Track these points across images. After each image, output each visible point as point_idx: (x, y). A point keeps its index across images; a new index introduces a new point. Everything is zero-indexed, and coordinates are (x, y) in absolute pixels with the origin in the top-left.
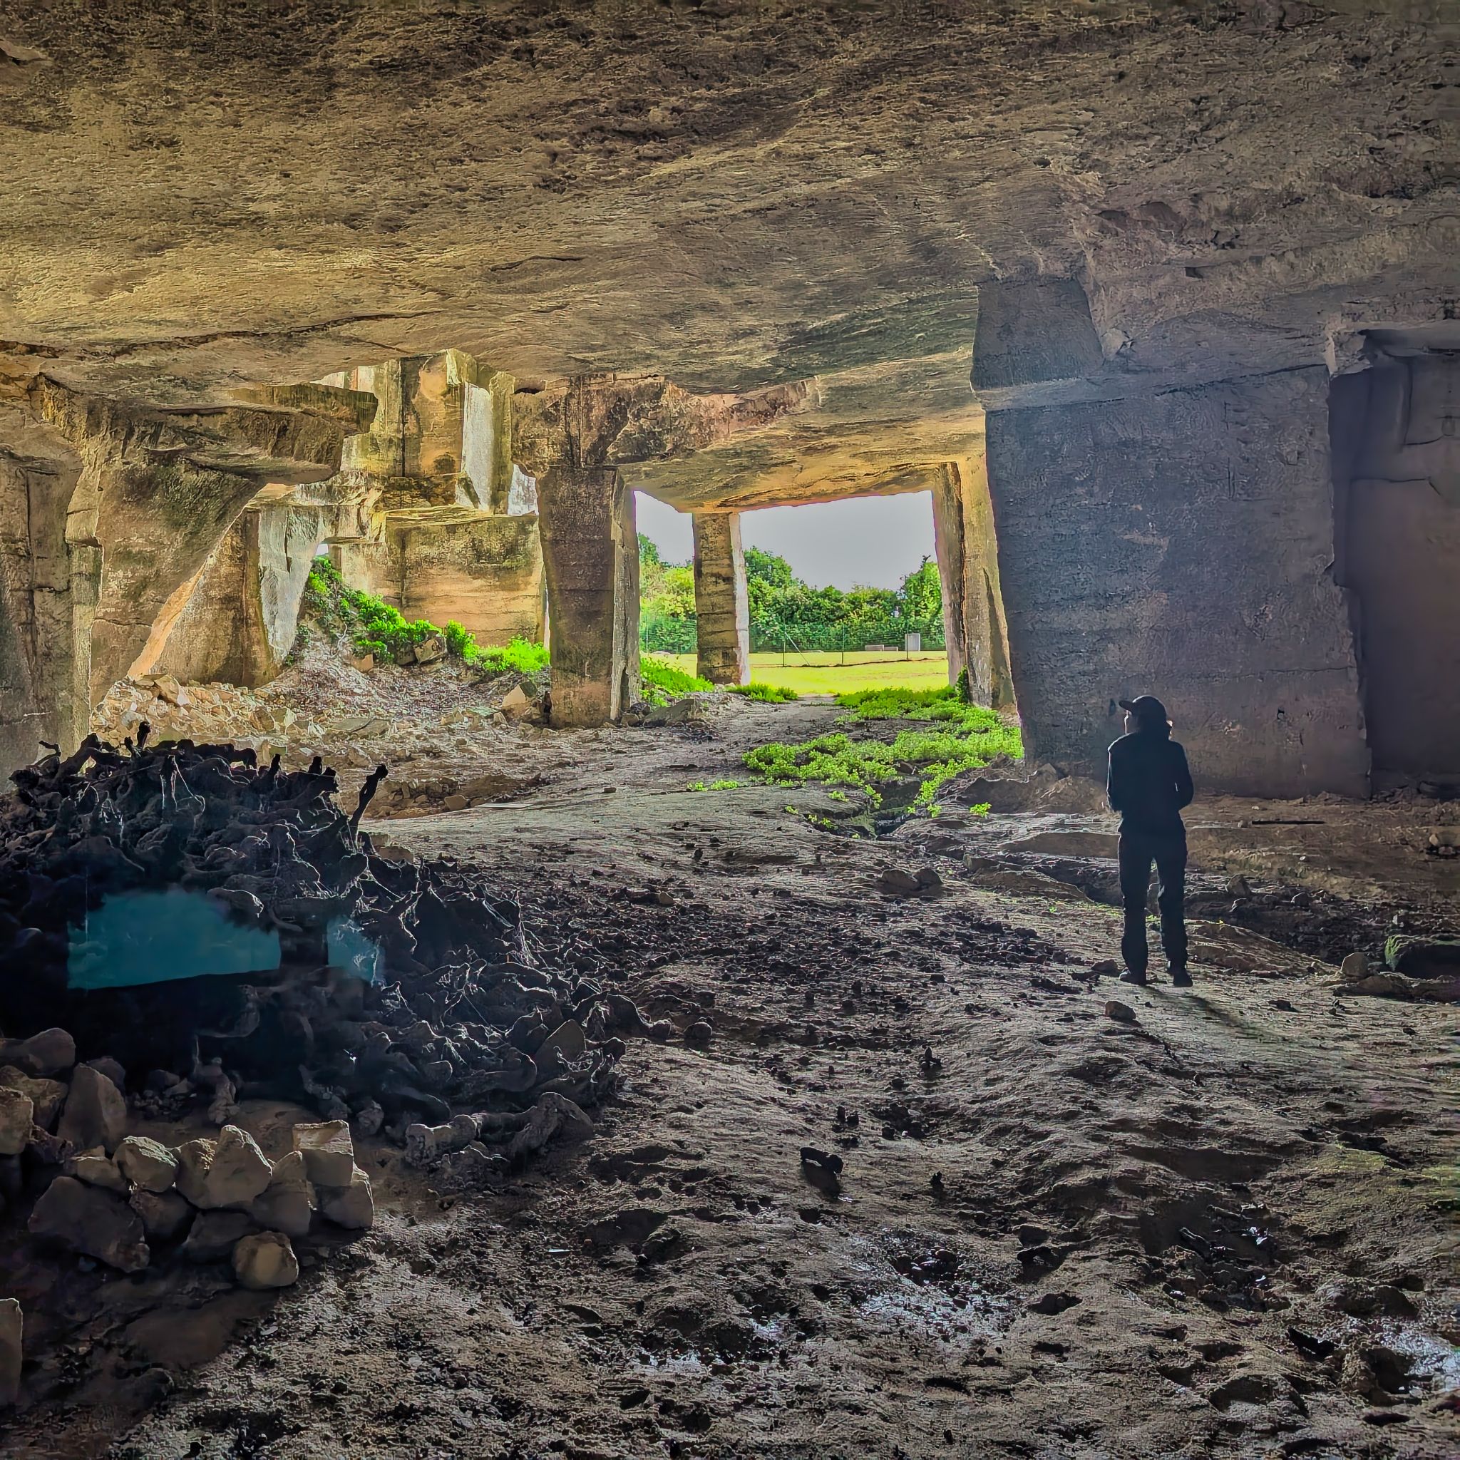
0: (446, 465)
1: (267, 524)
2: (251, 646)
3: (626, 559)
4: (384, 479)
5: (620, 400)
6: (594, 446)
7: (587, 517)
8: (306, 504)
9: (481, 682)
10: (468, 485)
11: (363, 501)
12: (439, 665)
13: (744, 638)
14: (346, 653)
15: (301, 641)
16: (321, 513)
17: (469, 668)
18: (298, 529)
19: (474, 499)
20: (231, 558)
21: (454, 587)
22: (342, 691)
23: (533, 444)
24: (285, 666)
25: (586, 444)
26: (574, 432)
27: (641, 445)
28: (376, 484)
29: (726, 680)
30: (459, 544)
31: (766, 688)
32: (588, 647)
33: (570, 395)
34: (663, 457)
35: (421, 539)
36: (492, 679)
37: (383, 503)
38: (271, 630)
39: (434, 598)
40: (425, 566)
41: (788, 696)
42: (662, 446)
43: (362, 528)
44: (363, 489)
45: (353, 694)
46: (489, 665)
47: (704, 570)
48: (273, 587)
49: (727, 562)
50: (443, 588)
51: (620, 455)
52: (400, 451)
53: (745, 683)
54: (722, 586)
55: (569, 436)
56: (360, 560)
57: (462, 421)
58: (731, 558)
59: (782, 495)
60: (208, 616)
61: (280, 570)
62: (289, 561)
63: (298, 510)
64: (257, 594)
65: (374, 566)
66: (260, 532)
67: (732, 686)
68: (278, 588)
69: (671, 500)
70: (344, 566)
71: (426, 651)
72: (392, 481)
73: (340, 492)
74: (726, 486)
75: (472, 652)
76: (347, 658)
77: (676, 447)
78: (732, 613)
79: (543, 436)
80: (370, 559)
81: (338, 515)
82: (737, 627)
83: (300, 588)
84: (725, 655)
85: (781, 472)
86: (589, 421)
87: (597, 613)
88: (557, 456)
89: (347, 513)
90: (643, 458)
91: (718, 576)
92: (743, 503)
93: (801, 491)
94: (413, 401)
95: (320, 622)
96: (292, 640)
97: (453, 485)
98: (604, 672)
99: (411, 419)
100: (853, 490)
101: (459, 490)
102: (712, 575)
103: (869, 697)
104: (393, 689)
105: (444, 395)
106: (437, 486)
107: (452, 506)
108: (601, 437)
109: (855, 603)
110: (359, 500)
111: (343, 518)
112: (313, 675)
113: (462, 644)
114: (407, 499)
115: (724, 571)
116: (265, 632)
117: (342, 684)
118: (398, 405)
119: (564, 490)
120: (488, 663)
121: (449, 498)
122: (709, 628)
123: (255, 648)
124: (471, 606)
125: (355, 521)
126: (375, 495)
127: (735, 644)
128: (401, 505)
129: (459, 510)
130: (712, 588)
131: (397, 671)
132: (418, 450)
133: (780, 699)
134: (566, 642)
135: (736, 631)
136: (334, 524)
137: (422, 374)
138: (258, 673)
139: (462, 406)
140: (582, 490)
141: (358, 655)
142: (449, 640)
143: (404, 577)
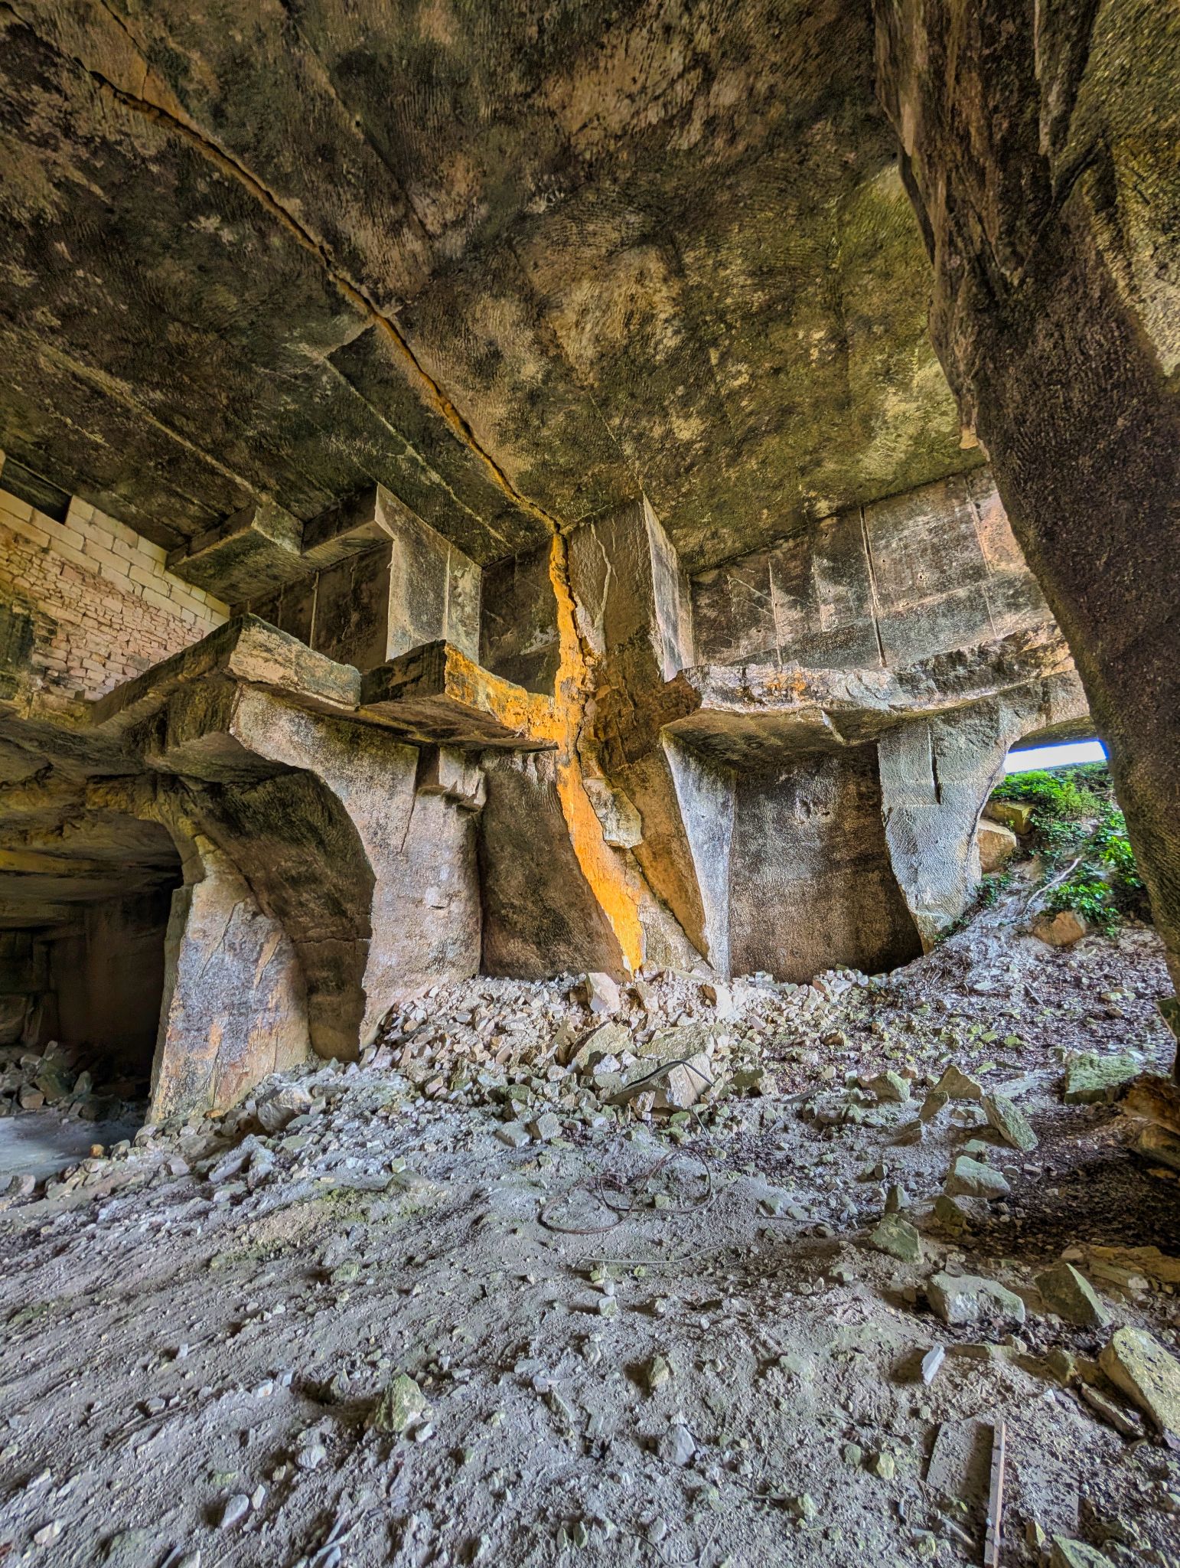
1: (894, 753)
8: (951, 705)
14: (1038, 911)
15: (983, 900)
16: (1002, 705)
18: (957, 741)
24: (940, 940)
38: (910, 892)
48: (908, 830)
61: (921, 805)
62: (939, 790)
63: (949, 717)
76: (1035, 921)
96: (963, 899)
111: (1058, 694)
116: (903, 895)
141: (1052, 913)
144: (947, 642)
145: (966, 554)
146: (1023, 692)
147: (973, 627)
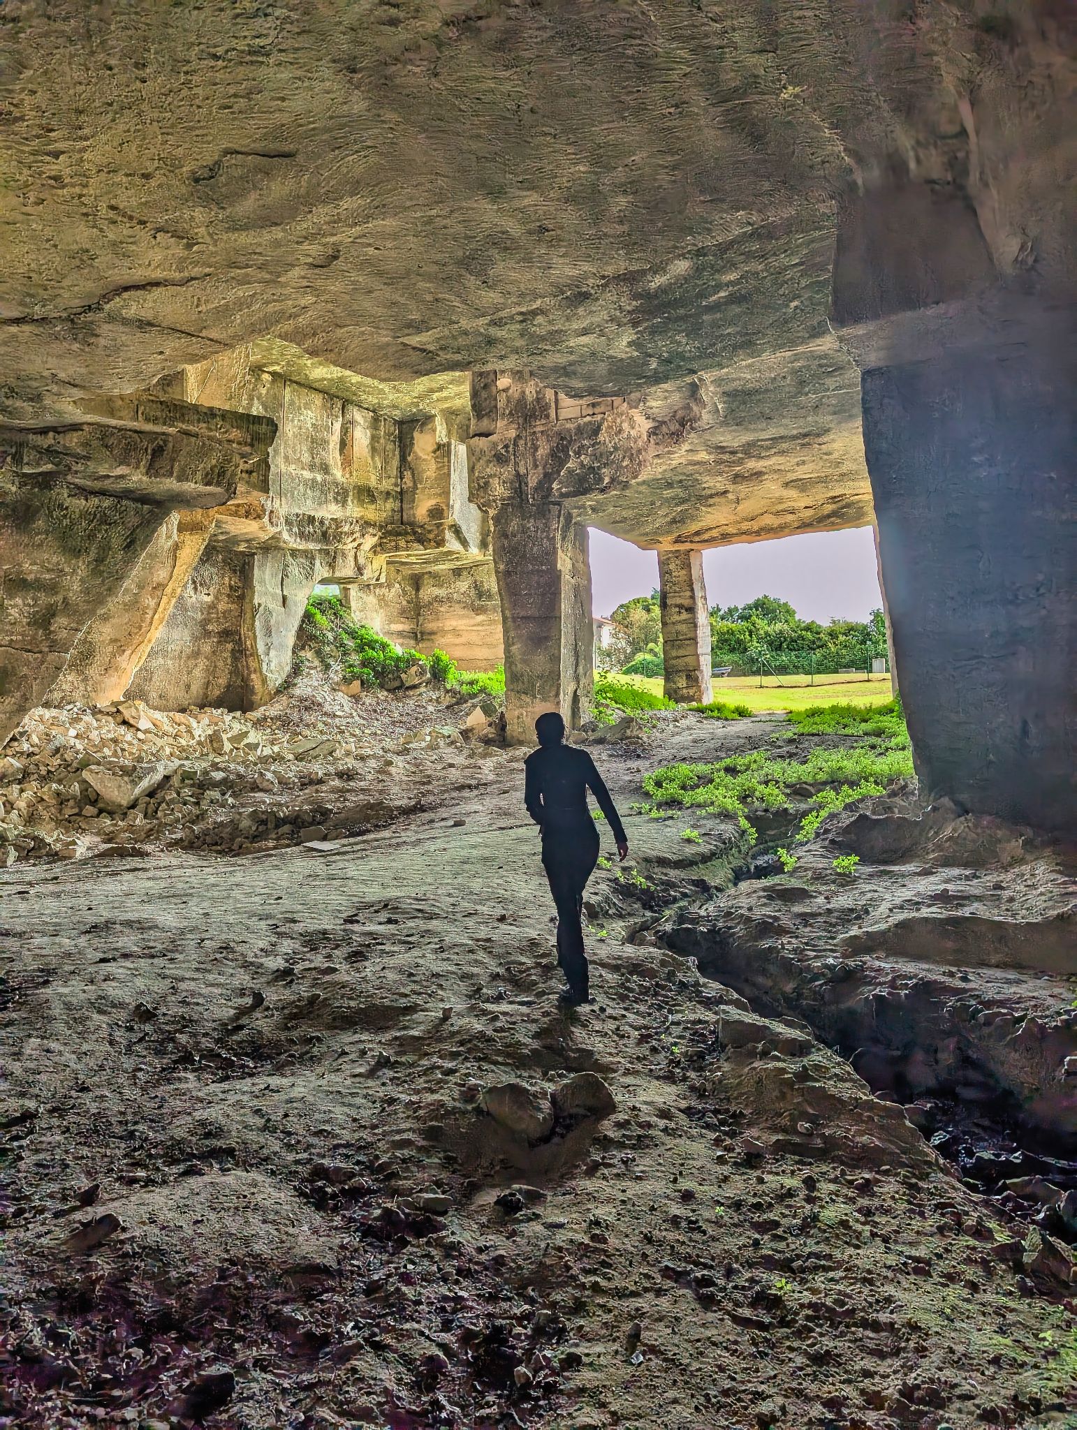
0: (437, 513)
1: (262, 565)
2: (249, 675)
3: (577, 590)
4: (381, 527)
5: (562, 439)
6: (540, 482)
7: (535, 549)
8: (301, 547)
9: (457, 703)
10: (457, 531)
11: (359, 545)
12: (423, 689)
13: (706, 661)
14: (336, 679)
15: (296, 670)
17: (448, 691)
18: (294, 570)
19: (464, 543)
20: (229, 596)
21: (460, 622)
22: (325, 714)
23: (487, 483)
24: (278, 692)
25: (533, 481)
26: (522, 471)
27: (582, 479)
28: (371, 530)
29: (689, 699)
30: (463, 585)
31: (724, 705)
32: (538, 670)
33: (518, 437)
34: (602, 491)
35: (431, 581)
36: (466, 702)
37: (378, 548)
39: (443, 632)
40: (435, 604)
41: (742, 713)
42: (601, 480)
43: (360, 570)
44: (358, 535)
45: (335, 716)
46: (465, 689)
47: (669, 602)
48: (267, 621)
49: (688, 594)
50: (451, 623)
51: (564, 490)
52: (398, 504)
53: (708, 700)
54: (685, 616)
55: (518, 475)
56: (371, 600)
57: (449, 475)
58: (692, 590)
59: (731, 530)
60: (207, 648)
61: (275, 606)
62: (284, 599)
63: (294, 553)
64: (252, 627)
65: (386, 605)
66: (256, 571)
67: (694, 704)
68: (272, 622)
69: (627, 537)
70: (353, 604)
71: (411, 677)
72: (389, 527)
73: (335, 537)
74: (674, 521)
75: (452, 679)
76: (337, 684)
77: (613, 480)
78: (694, 640)
79: (495, 475)
80: (382, 600)
81: (334, 557)
82: (700, 651)
83: (295, 623)
84: (688, 677)
85: (719, 504)
86: (535, 461)
87: (547, 638)
88: (507, 494)
89: (344, 555)
90: (585, 492)
91: (680, 606)
92: (697, 539)
93: (745, 526)
94: (409, 459)
95: (318, 653)
96: (288, 669)
97: (443, 531)
98: (553, 693)
99: (408, 474)
100: (796, 524)
101: (449, 535)
102: (676, 606)
103: (814, 713)
104: (375, 711)
105: (434, 452)
106: (430, 532)
107: (445, 549)
108: (546, 475)
109: (833, 635)
110: (355, 544)
111: (339, 560)
112: (302, 700)
113: (445, 671)
114: (402, 543)
115: (686, 602)
116: (260, 662)
117: (327, 708)
118: (395, 462)
119: (514, 525)
120: (464, 687)
121: (440, 543)
122: (674, 654)
123: (253, 676)
124: (474, 638)
125: (353, 563)
126: (369, 541)
127: (697, 668)
128: (397, 548)
129: (450, 553)
130: (676, 618)
131: (382, 694)
132: (414, 501)
133: (736, 716)
134: (519, 666)
135: (698, 656)
136: (332, 566)
137: (416, 434)
138: (256, 698)
139: (449, 461)
140: (530, 524)
141: (346, 681)
142: (432, 667)
143: (419, 614)
144: (309, 507)
145: (323, 453)
146: (327, 552)
147: (320, 504)
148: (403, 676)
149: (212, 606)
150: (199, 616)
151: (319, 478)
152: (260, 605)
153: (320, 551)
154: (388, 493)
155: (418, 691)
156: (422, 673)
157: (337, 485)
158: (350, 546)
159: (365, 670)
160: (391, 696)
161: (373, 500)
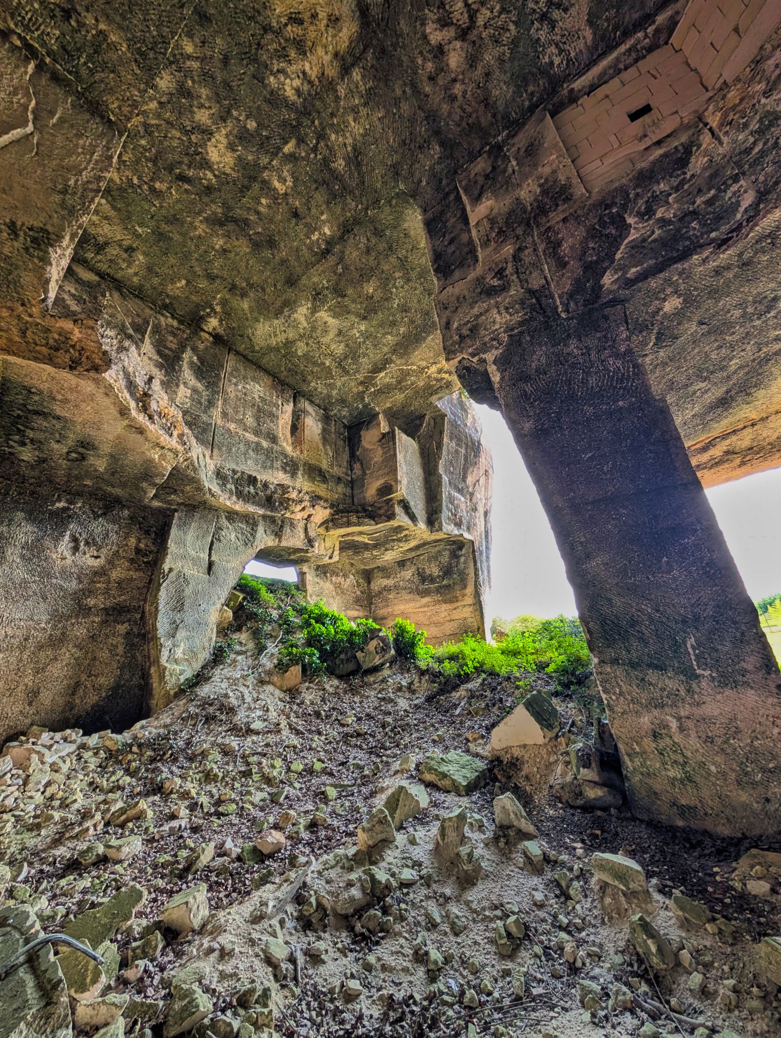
0: (387, 489)
4: (333, 504)
5: (607, 208)
8: (238, 508)
9: (442, 692)
10: (405, 506)
11: (310, 516)
12: (386, 672)
14: (268, 667)
16: (261, 523)
17: (422, 673)
18: (229, 534)
19: (413, 518)
20: (132, 561)
21: (407, 606)
24: (181, 692)
25: (561, 288)
27: (670, 241)
28: (322, 504)
30: (408, 573)
35: (380, 574)
36: (455, 687)
37: (329, 524)
38: (168, 643)
40: (385, 593)
43: (311, 543)
44: (307, 503)
46: (449, 667)
48: (180, 591)
50: (400, 608)
51: (628, 276)
52: (349, 490)
55: (531, 291)
56: (327, 586)
57: (395, 455)
61: (195, 573)
62: (211, 565)
63: (232, 516)
65: (342, 593)
68: (188, 591)
70: (309, 588)
71: (370, 656)
72: (341, 507)
73: (281, 504)
75: (425, 654)
76: (269, 673)
79: (489, 310)
80: (338, 587)
81: (282, 527)
83: (222, 595)
88: (518, 319)
89: (292, 525)
94: (358, 453)
95: (255, 634)
96: (205, 656)
97: (393, 506)
99: (357, 466)
101: (398, 510)
105: (380, 441)
106: (380, 508)
107: (395, 524)
110: (305, 514)
111: (287, 530)
112: (205, 704)
113: (413, 645)
114: (354, 520)
116: (158, 648)
118: (346, 456)
120: (446, 664)
121: (390, 517)
123: (152, 669)
124: (421, 619)
125: (302, 536)
126: (321, 514)
128: (349, 524)
129: (399, 529)
131: (331, 684)
132: (363, 486)
136: (278, 534)
137: (362, 433)
138: (153, 703)
139: (395, 444)
140: (572, 347)
141: (282, 667)
142: (396, 640)
143: (371, 603)
144: (250, 467)
145: (272, 424)
146: (273, 520)
147: (265, 468)
148: (359, 654)
149: (101, 573)
150: (73, 585)
151: (265, 444)
152: (171, 570)
153: (264, 517)
154: (339, 479)
155: (380, 676)
156: (384, 650)
157: (286, 456)
158: (299, 516)
159: (308, 650)
160: (343, 686)
161: (324, 480)
